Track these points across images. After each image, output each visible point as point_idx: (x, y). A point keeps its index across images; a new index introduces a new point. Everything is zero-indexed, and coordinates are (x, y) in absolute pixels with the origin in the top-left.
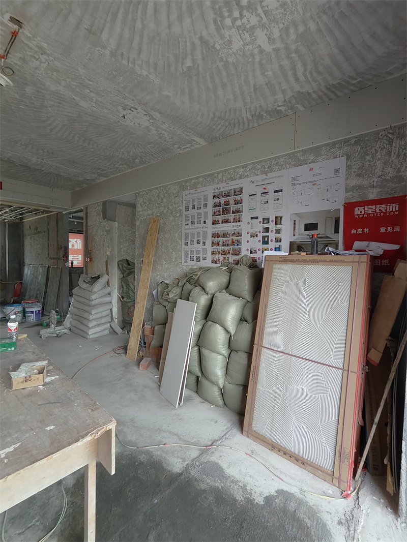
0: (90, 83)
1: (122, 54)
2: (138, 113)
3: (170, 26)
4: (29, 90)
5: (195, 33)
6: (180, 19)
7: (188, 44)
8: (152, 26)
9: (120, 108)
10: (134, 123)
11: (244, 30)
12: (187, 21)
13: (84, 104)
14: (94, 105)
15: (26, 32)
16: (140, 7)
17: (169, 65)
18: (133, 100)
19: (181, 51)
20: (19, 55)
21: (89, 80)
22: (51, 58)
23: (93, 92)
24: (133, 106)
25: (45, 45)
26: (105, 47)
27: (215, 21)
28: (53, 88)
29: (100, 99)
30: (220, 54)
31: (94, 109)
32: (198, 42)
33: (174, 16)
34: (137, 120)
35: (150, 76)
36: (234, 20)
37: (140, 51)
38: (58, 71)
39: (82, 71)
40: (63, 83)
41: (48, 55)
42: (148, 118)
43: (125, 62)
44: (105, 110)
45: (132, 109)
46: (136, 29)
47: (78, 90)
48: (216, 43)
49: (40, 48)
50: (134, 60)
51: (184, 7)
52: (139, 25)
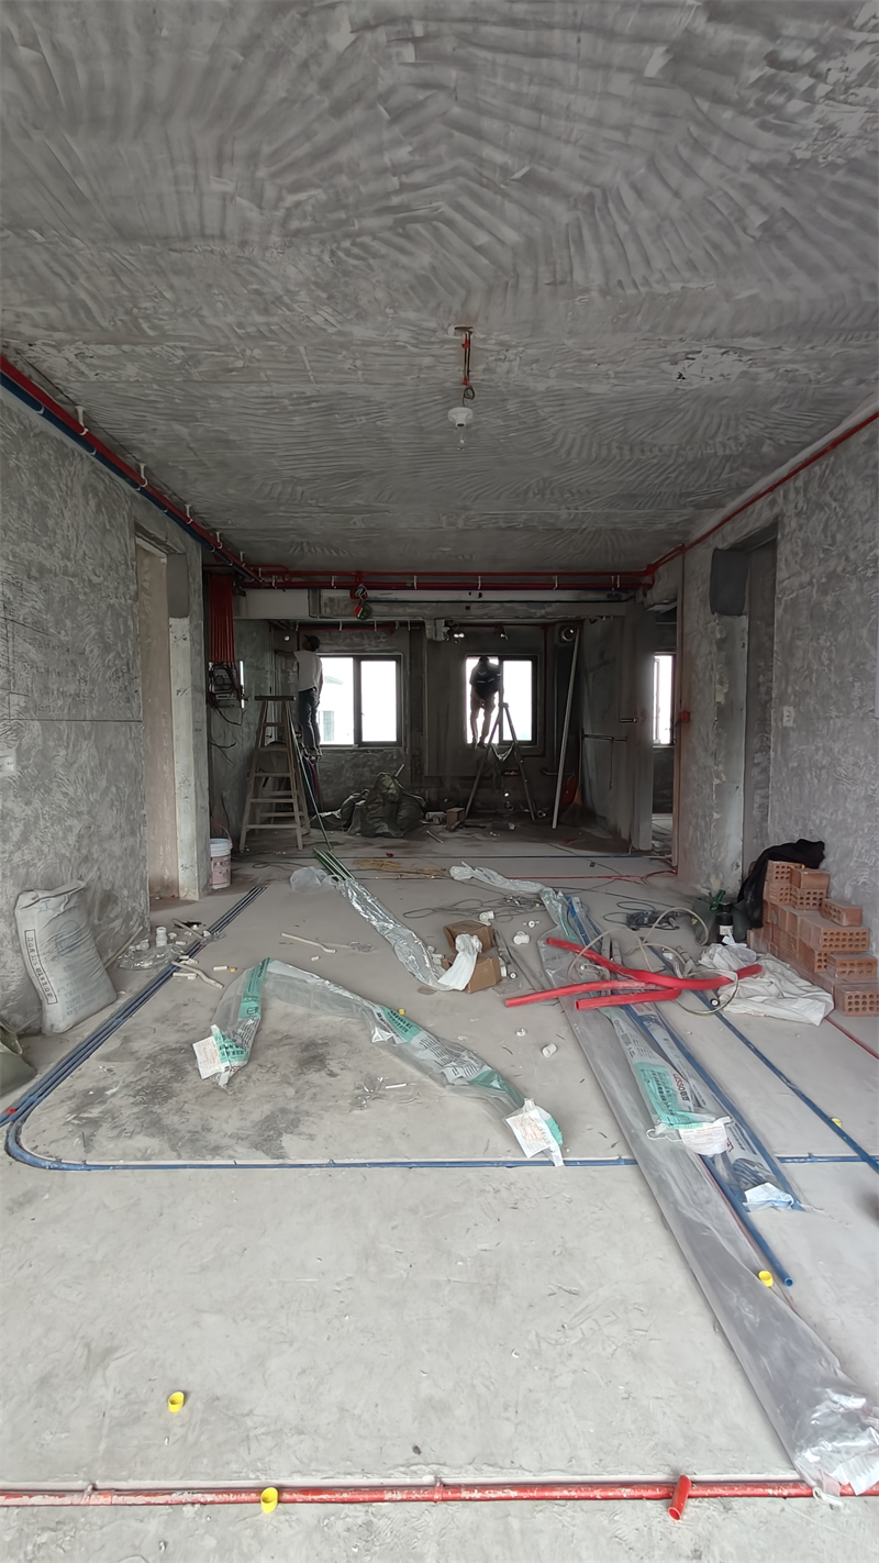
0: (591, 352)
1: (620, 283)
2: (706, 357)
3: (676, 194)
4: (512, 406)
5: (736, 169)
6: (689, 170)
7: (733, 193)
8: (645, 214)
9: (665, 366)
10: (711, 379)
11: (848, 88)
12: (706, 167)
13: (599, 388)
14: (615, 382)
15: (478, 335)
16: (611, 205)
17: (716, 247)
18: (681, 340)
19: (726, 212)
20: (481, 367)
21: (588, 349)
22: (520, 349)
23: (603, 363)
24: (687, 350)
25: (506, 337)
26: (586, 290)
27: (764, 126)
28: (541, 387)
29: (619, 369)
30: (821, 160)
31: (620, 388)
32: (753, 179)
33: (675, 176)
34: (712, 371)
35: (691, 285)
36: (809, 94)
37: (647, 261)
38: (537, 361)
39: (569, 343)
40: (552, 373)
41: (516, 347)
42: (736, 357)
43: (631, 291)
44: (639, 382)
45: (690, 356)
46: (621, 237)
47: (578, 372)
48: (796, 152)
49: (501, 344)
50: (644, 278)
51: (685, 152)
52: (623, 228)
